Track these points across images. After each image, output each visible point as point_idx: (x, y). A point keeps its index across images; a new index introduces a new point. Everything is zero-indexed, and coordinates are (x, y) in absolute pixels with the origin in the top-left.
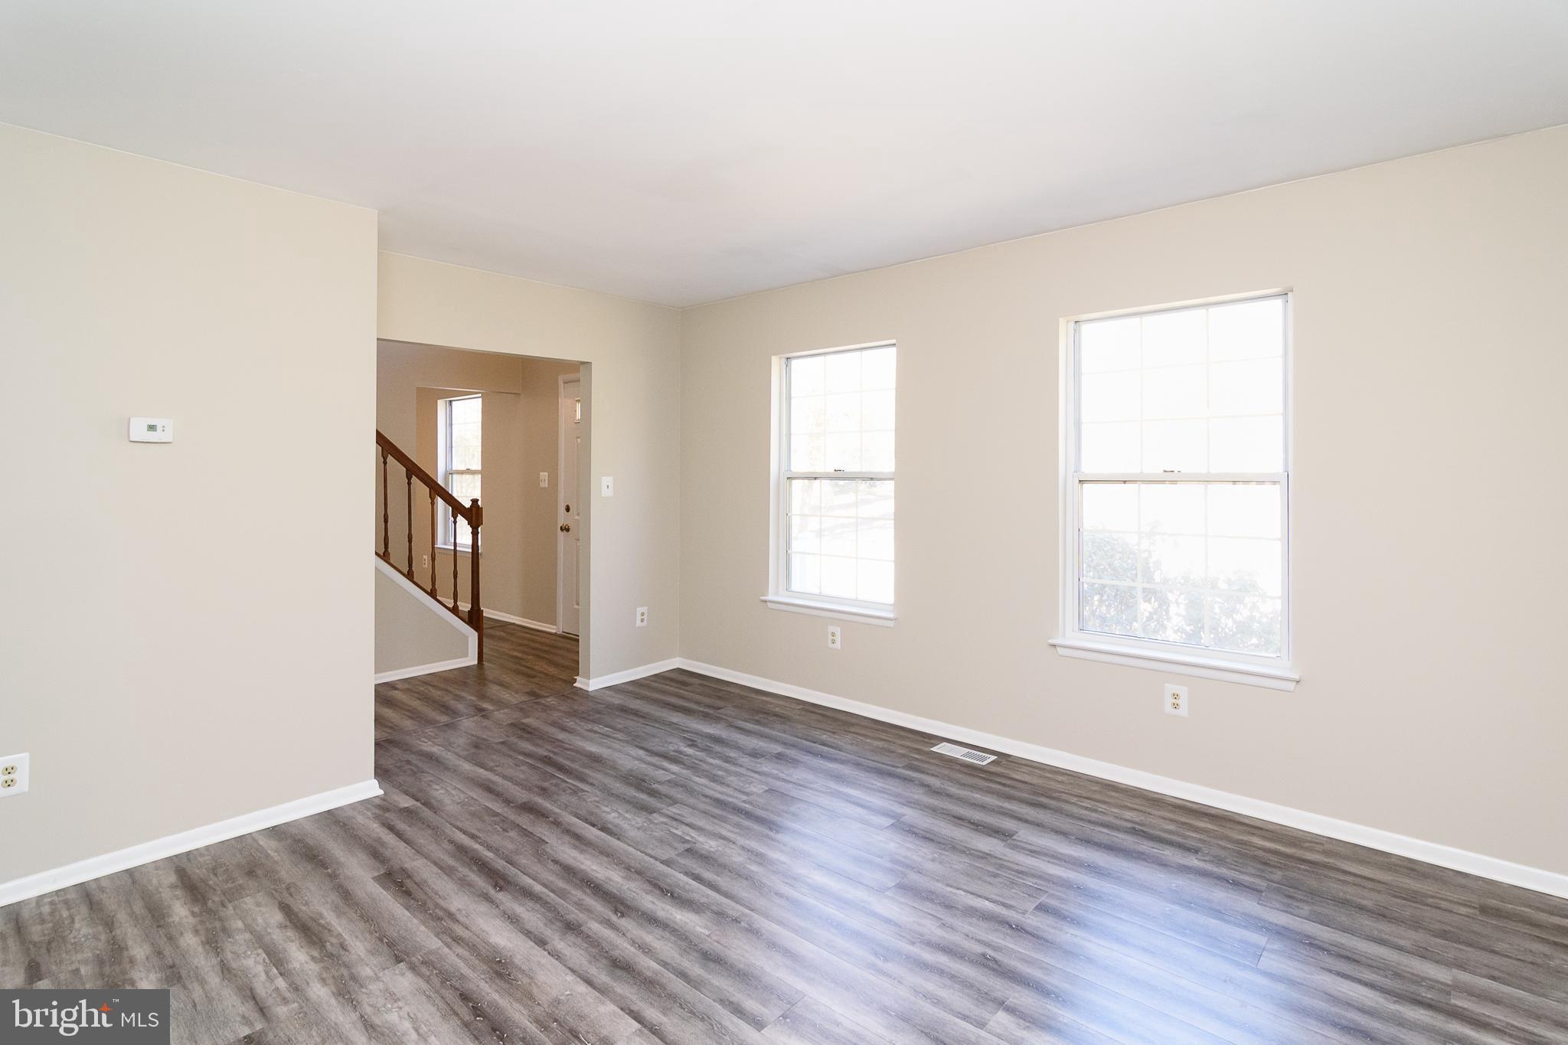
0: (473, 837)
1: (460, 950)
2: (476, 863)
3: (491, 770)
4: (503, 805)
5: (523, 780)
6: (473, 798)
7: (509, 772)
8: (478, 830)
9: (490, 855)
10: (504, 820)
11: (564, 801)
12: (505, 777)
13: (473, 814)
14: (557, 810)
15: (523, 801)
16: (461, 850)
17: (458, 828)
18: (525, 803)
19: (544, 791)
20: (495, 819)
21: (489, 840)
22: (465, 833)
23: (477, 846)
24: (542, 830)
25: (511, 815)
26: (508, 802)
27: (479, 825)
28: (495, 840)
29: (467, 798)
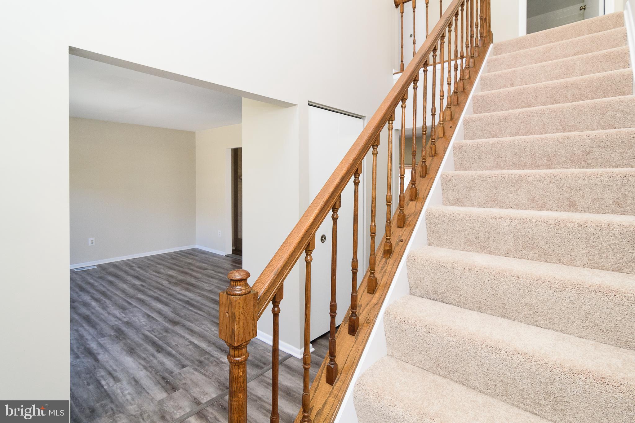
0: (197, 313)
1: (197, 292)
2: (195, 306)
3: (191, 343)
4: (185, 324)
5: (175, 336)
6: (198, 326)
7: (181, 341)
8: (195, 315)
9: (190, 308)
10: (185, 319)
11: (160, 326)
12: (184, 337)
13: (197, 320)
14: (164, 322)
15: (177, 326)
16: (200, 309)
17: (203, 316)
18: (176, 325)
19: (167, 330)
20: (189, 319)
21: (191, 312)
22: (200, 314)
23: (195, 310)
24: (171, 315)
25: (182, 321)
26: (184, 326)
27: (194, 317)
28: (188, 312)
29: (201, 327)
